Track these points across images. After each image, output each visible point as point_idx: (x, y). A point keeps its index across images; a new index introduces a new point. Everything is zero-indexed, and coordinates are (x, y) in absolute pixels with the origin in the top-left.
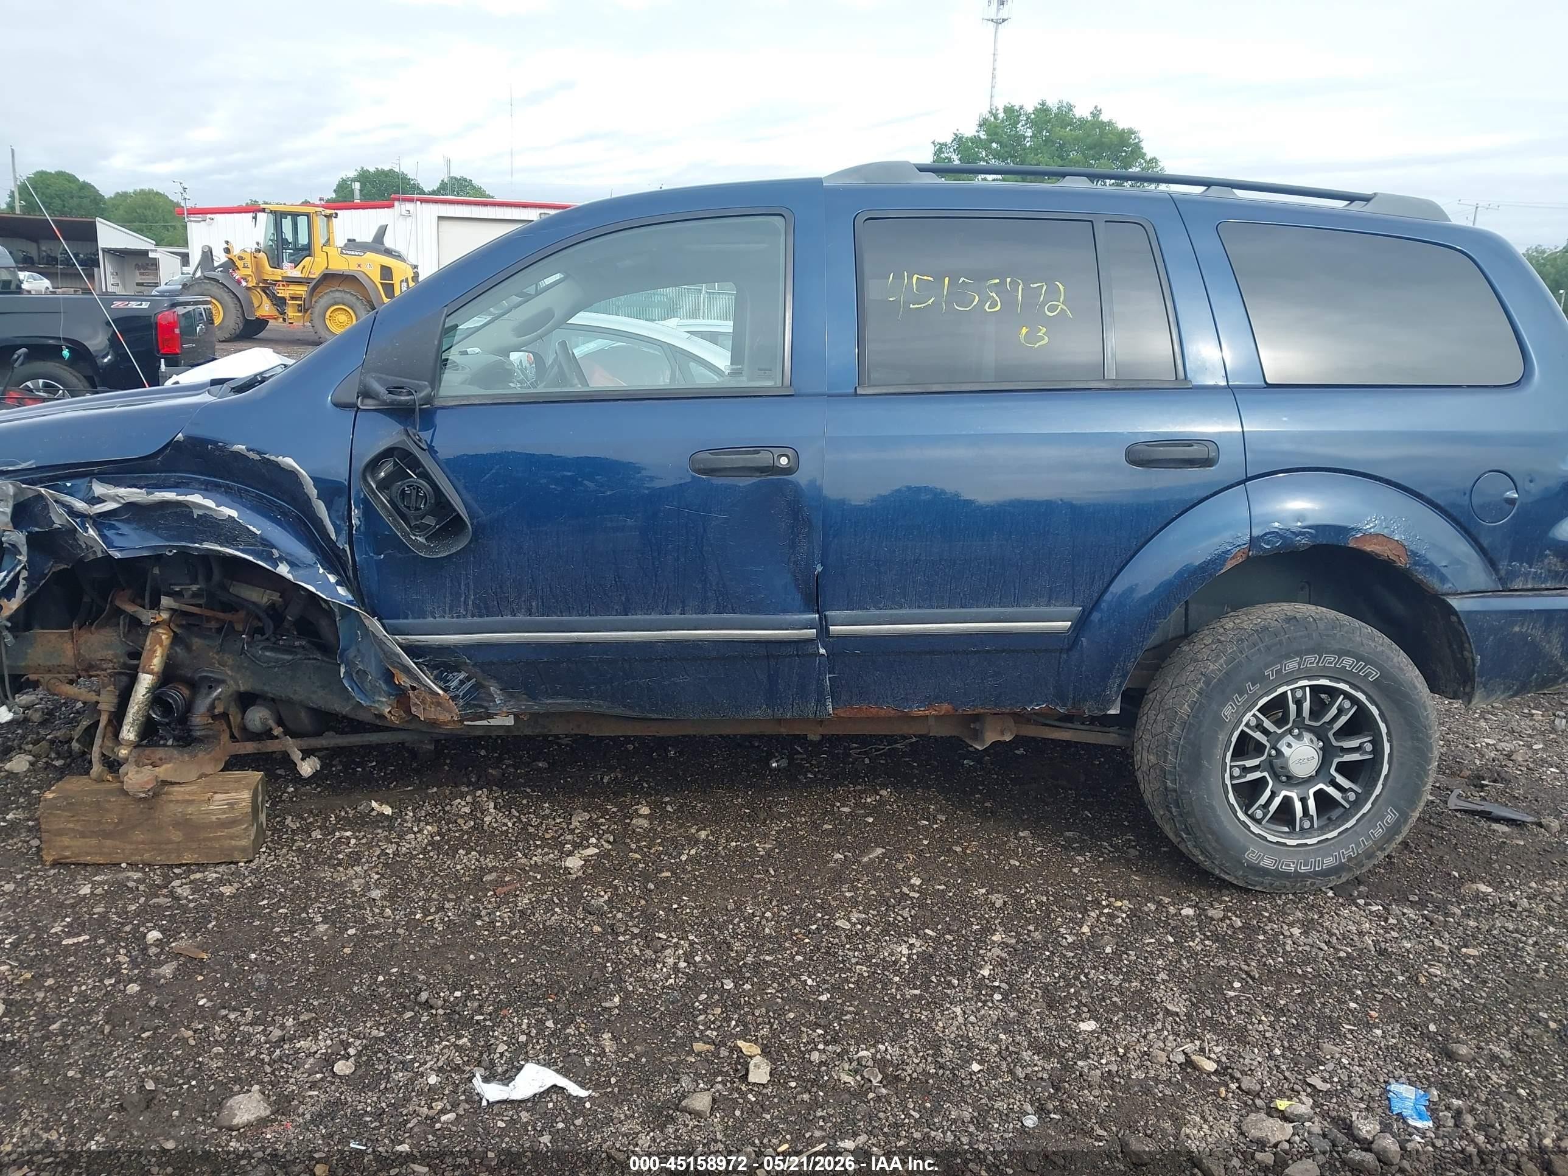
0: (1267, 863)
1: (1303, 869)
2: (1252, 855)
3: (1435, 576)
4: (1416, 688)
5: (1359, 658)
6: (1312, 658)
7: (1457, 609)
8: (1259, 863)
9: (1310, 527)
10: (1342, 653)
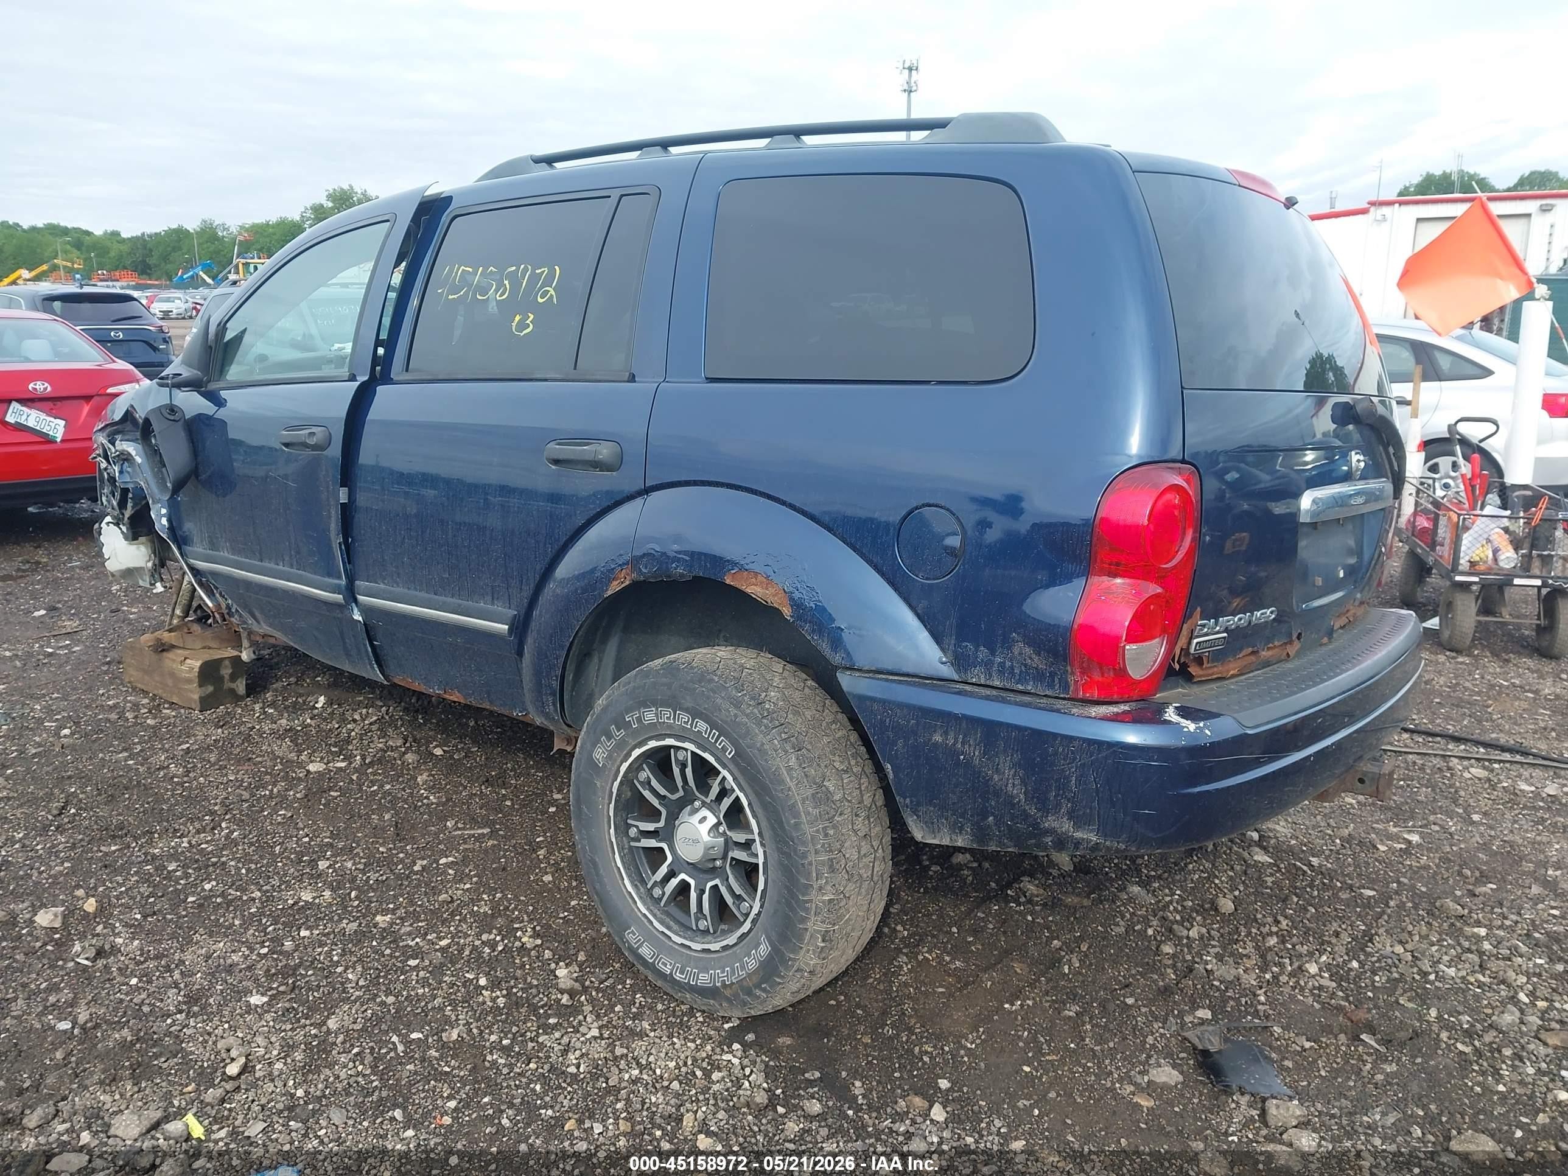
0: (645, 951)
1: (678, 976)
2: (632, 937)
3: (826, 640)
4: (782, 782)
5: (713, 725)
6: (667, 712)
7: (845, 689)
8: (638, 948)
9: (685, 553)
10: (695, 714)
